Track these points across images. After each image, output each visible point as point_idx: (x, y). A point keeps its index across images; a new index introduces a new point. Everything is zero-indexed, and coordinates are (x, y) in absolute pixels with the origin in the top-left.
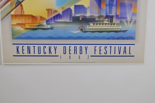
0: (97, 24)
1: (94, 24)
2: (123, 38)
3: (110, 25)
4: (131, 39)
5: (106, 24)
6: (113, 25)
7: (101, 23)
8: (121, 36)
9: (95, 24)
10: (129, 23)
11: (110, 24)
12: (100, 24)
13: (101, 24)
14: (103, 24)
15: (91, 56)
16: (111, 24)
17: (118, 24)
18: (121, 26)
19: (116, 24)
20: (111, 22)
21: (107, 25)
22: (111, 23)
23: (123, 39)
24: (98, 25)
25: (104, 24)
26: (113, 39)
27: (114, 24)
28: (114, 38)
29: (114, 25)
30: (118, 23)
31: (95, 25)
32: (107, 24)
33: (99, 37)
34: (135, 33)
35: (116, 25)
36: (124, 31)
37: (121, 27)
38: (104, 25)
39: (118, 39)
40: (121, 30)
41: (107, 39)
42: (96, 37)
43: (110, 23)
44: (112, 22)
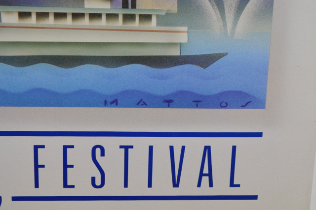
0: (42, 15)
1: (22, 15)
2: (198, 101)
3: (120, 22)
4: (243, 107)
5: (95, 16)
6: (136, 24)
7: (69, 11)
8: (185, 88)
9: (34, 16)
10: (230, 15)
11: (121, 18)
12: (59, 16)
13: (69, 18)
14: (76, 16)
15: (15, 199)
16: (128, 18)
17: (166, 20)
18: (185, 29)
19: (154, 19)
20: (125, 5)
21: (103, 22)
22: (129, 11)
23: (197, 106)
24: (51, 21)
25: (87, 18)
26: (142, 103)
27: (146, 18)
28: (143, 101)
29: (146, 26)
30: (168, 14)
31: (33, 21)
32: (104, 17)
33: (55, 94)
34: (266, 74)
35: (158, 24)
36: (205, 61)
37: (183, 38)
38: (86, 22)
39: (168, 102)
40: (184, 54)
41: (105, 104)
42: (39, 90)
43: (121, 12)
44: (134, 6)
